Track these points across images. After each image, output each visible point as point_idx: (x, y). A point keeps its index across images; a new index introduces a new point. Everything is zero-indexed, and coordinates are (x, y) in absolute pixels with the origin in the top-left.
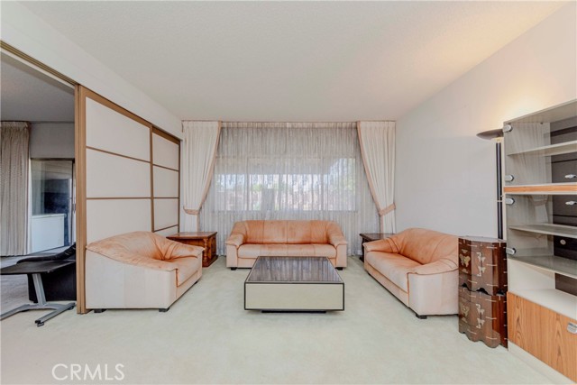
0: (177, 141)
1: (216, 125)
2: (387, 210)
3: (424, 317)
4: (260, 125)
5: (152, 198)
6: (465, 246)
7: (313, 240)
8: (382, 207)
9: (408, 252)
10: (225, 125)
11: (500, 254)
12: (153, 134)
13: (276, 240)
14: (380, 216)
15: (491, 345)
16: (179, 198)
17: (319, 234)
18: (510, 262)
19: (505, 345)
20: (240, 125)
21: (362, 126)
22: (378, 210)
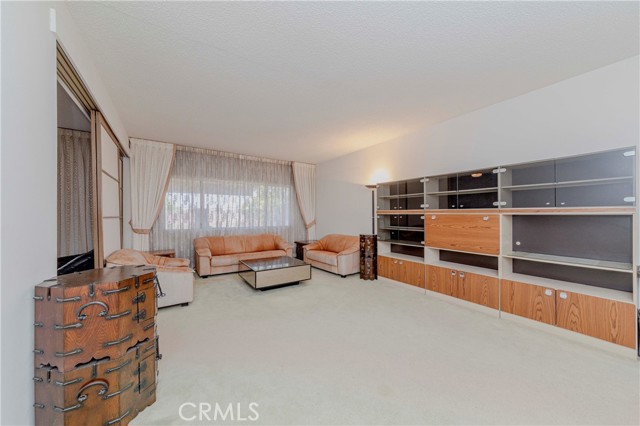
1: (170, 147)
2: (311, 224)
3: (345, 277)
4: (216, 153)
6: (363, 238)
7: (265, 248)
8: (308, 223)
9: (330, 248)
10: (180, 148)
11: (375, 240)
13: (236, 251)
14: (306, 229)
15: (372, 279)
16: (120, 218)
17: (269, 243)
18: (378, 243)
19: (376, 278)
21: (296, 165)
22: (305, 225)
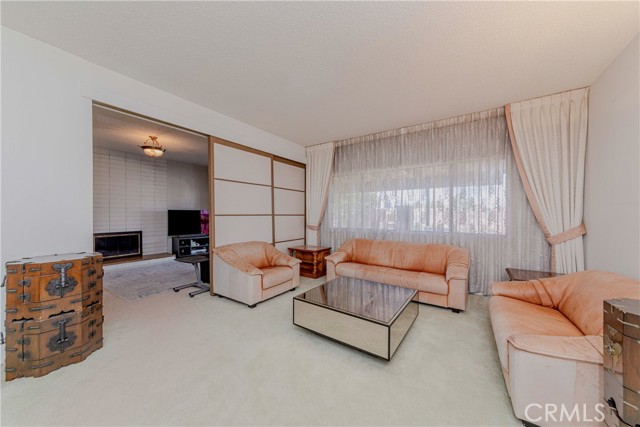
0: (303, 166)
1: (331, 147)
2: (565, 237)
5: (273, 215)
7: (426, 269)
8: (554, 230)
10: (340, 144)
12: (275, 162)
13: (381, 262)
14: (550, 245)
16: (305, 215)
20: (353, 141)
21: (514, 109)
